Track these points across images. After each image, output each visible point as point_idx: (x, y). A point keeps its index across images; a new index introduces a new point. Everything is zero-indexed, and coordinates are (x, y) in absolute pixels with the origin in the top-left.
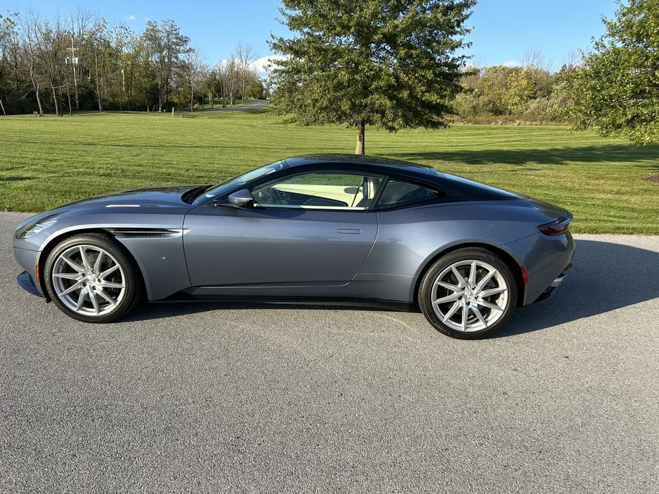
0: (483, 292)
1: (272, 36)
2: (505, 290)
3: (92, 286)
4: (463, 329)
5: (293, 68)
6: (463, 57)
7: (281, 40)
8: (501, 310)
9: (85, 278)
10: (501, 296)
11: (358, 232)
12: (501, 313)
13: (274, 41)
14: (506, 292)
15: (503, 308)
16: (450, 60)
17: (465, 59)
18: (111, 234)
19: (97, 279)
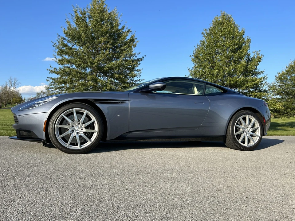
0: (251, 129)
1: (51, 66)
2: (259, 127)
3: (77, 132)
4: (247, 146)
5: (63, 81)
6: (139, 80)
7: (55, 69)
8: (259, 136)
9: (73, 128)
10: (257, 130)
11: (202, 103)
12: (258, 137)
13: (51, 69)
14: (259, 128)
15: (259, 135)
16: (134, 81)
17: (140, 81)
18: (92, 102)
19: (80, 128)
